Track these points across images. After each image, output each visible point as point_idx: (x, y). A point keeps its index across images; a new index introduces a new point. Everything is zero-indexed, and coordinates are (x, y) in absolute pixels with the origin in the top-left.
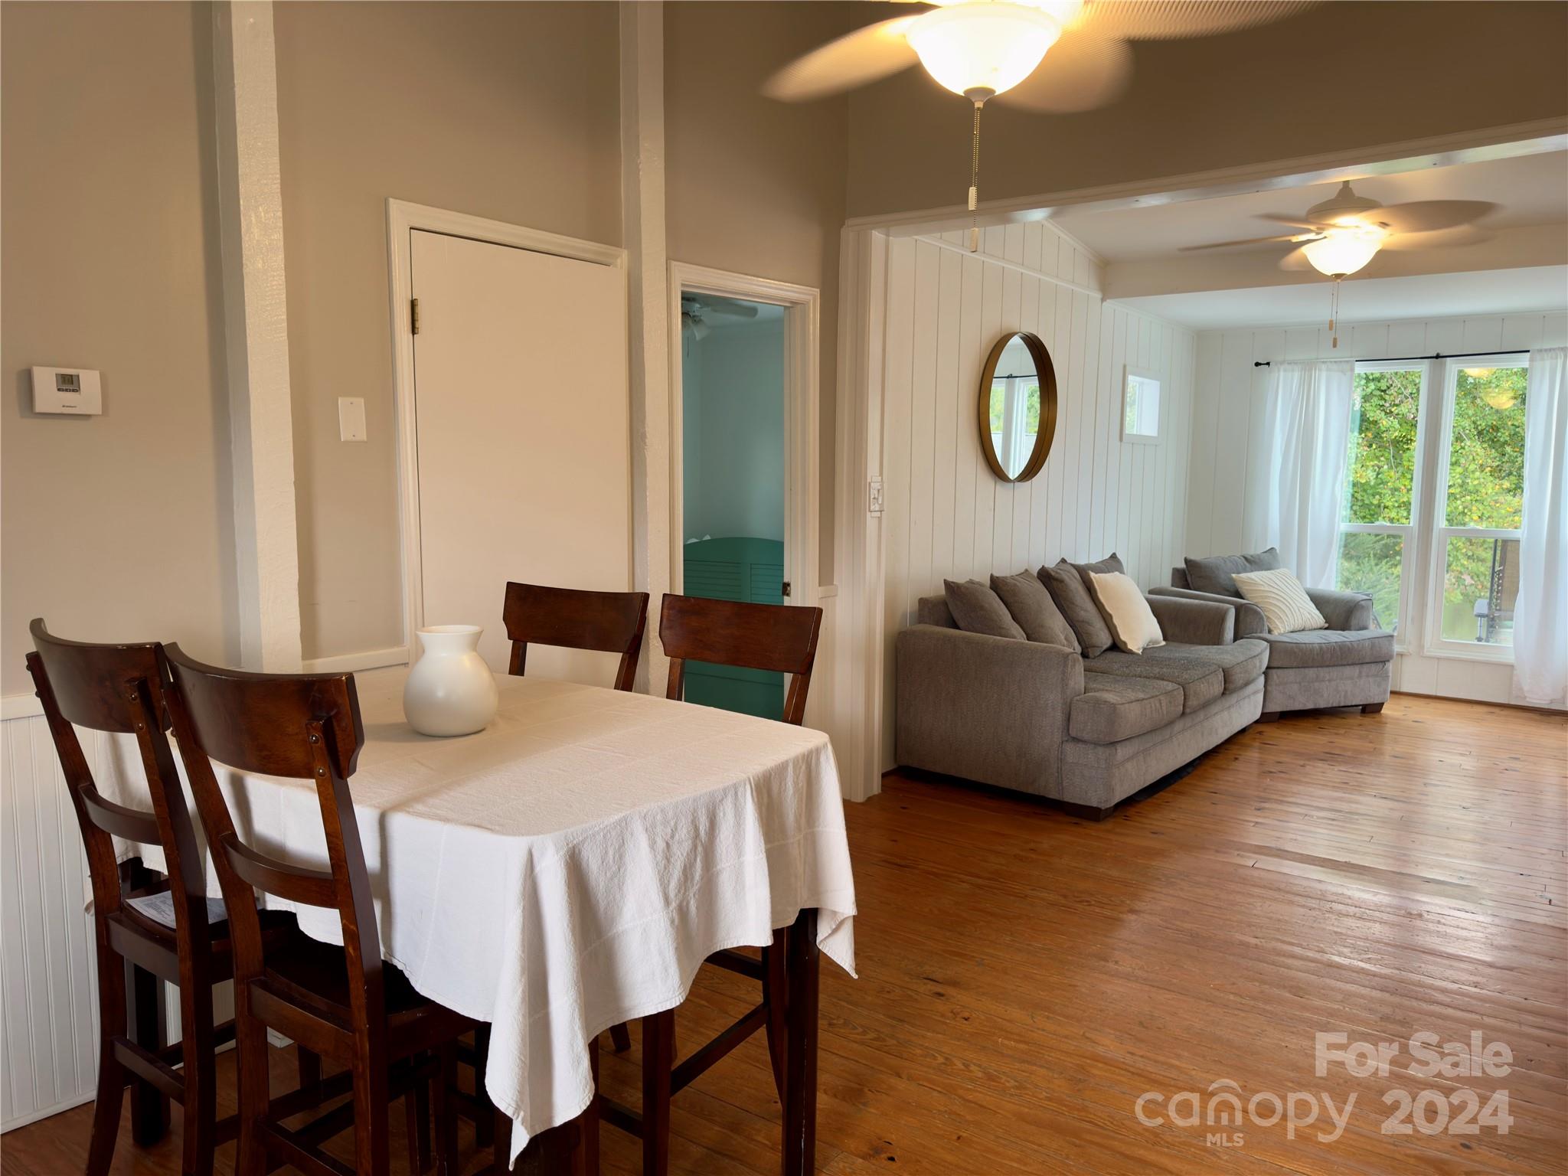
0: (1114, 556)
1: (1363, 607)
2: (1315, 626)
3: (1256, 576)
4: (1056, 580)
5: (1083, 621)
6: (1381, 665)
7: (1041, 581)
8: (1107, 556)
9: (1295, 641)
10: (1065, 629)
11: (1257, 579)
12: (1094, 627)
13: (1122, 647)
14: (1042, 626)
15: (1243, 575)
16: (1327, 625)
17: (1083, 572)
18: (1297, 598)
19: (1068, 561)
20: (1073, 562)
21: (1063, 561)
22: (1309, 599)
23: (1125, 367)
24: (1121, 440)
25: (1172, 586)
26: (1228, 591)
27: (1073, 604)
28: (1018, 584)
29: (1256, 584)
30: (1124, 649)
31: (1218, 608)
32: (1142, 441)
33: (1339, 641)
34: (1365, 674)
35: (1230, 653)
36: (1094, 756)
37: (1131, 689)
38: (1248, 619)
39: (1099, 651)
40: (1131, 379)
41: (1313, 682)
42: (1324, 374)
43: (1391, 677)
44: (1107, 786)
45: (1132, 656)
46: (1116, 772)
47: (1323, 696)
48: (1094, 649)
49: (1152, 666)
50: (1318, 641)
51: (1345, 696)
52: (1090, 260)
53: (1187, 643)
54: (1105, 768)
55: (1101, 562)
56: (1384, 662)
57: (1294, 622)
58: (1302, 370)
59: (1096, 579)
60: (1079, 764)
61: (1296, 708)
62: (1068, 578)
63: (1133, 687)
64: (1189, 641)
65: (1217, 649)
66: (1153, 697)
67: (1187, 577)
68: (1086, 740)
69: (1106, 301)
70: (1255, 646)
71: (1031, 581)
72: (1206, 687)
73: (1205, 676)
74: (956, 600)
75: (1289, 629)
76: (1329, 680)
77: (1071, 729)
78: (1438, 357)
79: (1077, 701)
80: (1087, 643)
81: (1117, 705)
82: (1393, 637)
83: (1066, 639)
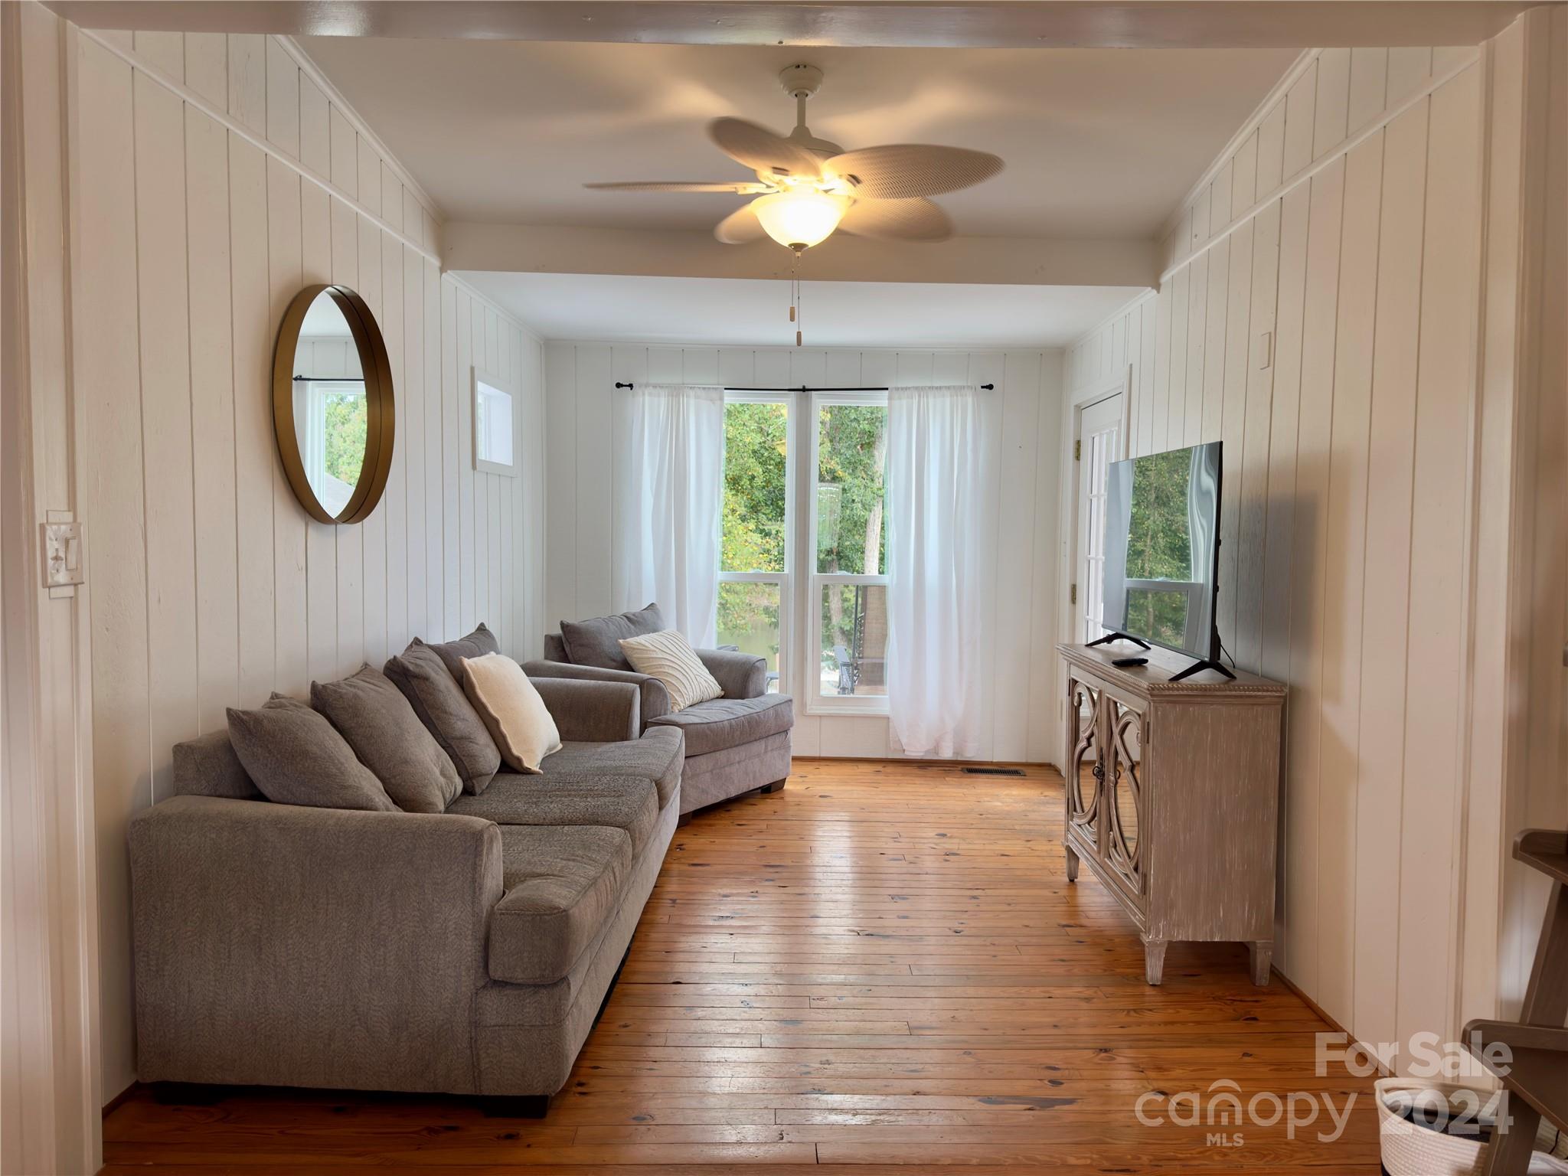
0: (482, 628)
1: (758, 669)
2: (712, 696)
3: (644, 639)
4: (416, 676)
5: (462, 738)
6: (784, 734)
7: (392, 680)
8: (473, 629)
9: (705, 721)
10: (438, 756)
11: (647, 644)
12: (477, 744)
13: (515, 765)
14: (406, 762)
15: (632, 640)
16: (722, 693)
17: (449, 657)
18: (692, 664)
19: (424, 642)
20: (432, 643)
21: (417, 642)
22: (701, 663)
23: (472, 369)
24: (474, 467)
25: (546, 658)
26: (614, 661)
27: (446, 713)
28: (360, 693)
29: (648, 650)
30: (519, 768)
31: (621, 690)
32: (496, 471)
33: (745, 713)
34: (769, 748)
35: (638, 751)
36: (536, 1007)
37: (574, 860)
38: (651, 698)
39: (486, 782)
40: (481, 387)
41: (724, 767)
42: (692, 402)
43: (792, 744)
44: (558, 1054)
45: (530, 777)
46: (569, 1024)
47: (733, 782)
48: (480, 778)
49: (569, 795)
50: (726, 717)
51: (754, 778)
52: (423, 208)
53: (587, 741)
54: (554, 1024)
55: (469, 637)
56: (786, 732)
57: (691, 694)
58: (668, 396)
59: (468, 668)
60: (508, 1026)
61: (710, 803)
62: (428, 669)
63: (573, 855)
64: (591, 738)
65: (626, 747)
66: (606, 868)
67: (565, 646)
68: (513, 981)
69: (446, 272)
70: (673, 737)
71: (375, 682)
72: (648, 819)
73: (644, 801)
74: (254, 745)
75: (688, 703)
76: (739, 762)
77: (491, 967)
78: (804, 390)
79: (500, 914)
80: (470, 771)
81: (568, 910)
82: (791, 701)
83: (443, 774)
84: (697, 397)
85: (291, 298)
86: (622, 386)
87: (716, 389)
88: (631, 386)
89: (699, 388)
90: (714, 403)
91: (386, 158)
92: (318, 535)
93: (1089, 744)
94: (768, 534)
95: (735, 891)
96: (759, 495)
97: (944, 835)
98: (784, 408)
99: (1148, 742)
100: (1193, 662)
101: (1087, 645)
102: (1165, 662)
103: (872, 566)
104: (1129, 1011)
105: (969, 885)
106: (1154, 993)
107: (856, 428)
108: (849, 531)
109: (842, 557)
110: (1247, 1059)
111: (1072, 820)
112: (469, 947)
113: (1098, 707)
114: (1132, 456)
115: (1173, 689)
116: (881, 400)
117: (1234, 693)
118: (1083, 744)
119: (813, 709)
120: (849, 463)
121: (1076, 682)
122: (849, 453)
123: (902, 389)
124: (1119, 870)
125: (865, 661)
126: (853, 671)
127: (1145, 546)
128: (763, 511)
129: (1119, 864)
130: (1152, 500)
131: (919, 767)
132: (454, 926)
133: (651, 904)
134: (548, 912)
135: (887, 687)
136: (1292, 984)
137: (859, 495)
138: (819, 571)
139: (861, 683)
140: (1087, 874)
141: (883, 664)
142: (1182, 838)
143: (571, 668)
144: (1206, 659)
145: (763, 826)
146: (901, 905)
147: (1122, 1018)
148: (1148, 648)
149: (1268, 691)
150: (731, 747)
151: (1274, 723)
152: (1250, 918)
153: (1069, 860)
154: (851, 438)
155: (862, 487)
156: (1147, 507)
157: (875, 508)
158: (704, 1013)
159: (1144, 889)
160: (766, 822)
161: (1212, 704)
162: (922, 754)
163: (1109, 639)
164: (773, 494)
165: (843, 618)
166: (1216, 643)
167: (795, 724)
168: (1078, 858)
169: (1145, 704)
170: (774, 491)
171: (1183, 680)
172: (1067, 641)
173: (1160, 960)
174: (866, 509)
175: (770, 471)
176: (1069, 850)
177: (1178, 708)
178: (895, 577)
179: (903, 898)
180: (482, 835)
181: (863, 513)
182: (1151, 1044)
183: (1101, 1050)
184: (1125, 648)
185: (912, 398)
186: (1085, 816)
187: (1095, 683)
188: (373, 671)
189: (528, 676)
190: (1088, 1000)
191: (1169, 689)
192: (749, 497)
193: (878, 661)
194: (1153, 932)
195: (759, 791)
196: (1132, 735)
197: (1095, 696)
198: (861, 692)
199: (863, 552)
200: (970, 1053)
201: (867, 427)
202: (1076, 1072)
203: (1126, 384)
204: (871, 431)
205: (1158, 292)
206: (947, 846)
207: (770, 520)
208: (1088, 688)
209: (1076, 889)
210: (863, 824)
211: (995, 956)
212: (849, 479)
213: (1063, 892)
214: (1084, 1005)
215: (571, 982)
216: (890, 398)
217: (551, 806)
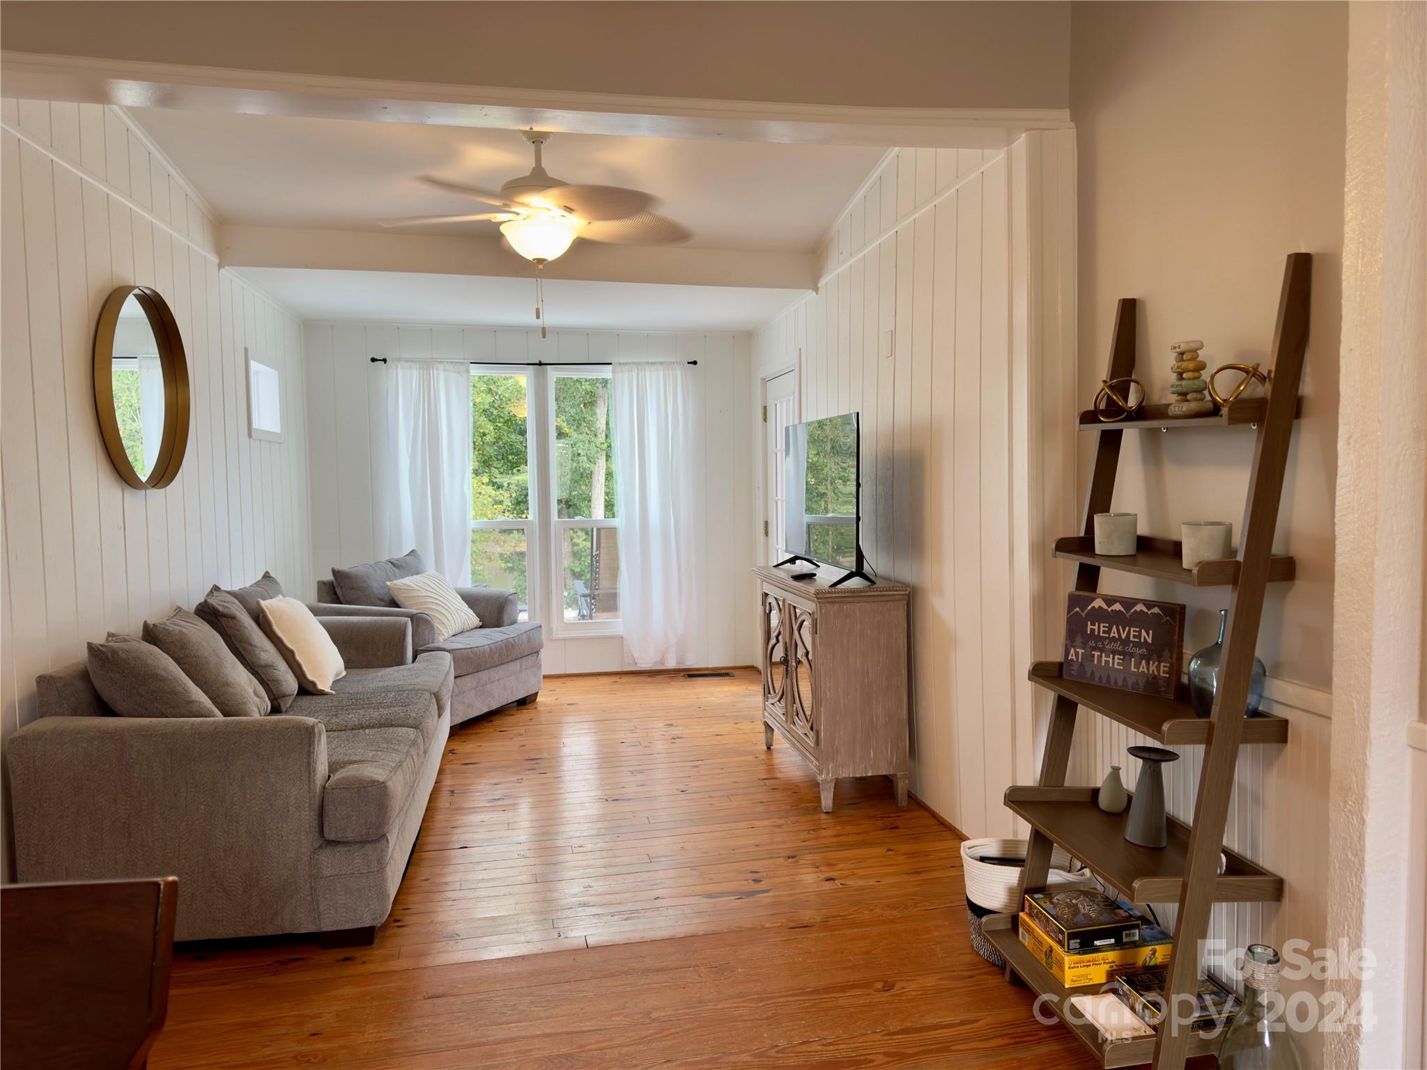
0: (267, 576)
1: (511, 601)
2: (472, 627)
3: (409, 581)
4: (224, 616)
5: (266, 666)
6: (535, 655)
7: (205, 620)
8: (259, 577)
9: (469, 646)
10: (250, 680)
11: (412, 585)
12: (279, 671)
13: (310, 688)
14: (227, 684)
15: (399, 582)
16: (481, 624)
17: (246, 600)
18: (453, 600)
19: (222, 589)
20: (227, 589)
21: (216, 588)
22: (461, 599)
23: (246, 350)
24: (250, 435)
25: (319, 601)
26: (382, 600)
27: (252, 646)
28: (184, 630)
29: (413, 590)
30: (315, 692)
31: (395, 623)
32: (269, 438)
33: (502, 638)
34: (524, 667)
35: (413, 672)
36: (363, 858)
37: (380, 751)
38: (420, 630)
39: (290, 701)
40: (254, 366)
41: (486, 685)
42: (442, 375)
43: (542, 663)
44: (382, 894)
45: (325, 697)
46: (389, 870)
47: (494, 697)
48: (283, 699)
49: (363, 708)
50: (486, 642)
51: (512, 692)
52: (203, 213)
53: (367, 668)
54: (378, 871)
55: (257, 584)
56: (537, 652)
57: (453, 625)
58: (420, 369)
59: (265, 608)
60: (341, 875)
61: (475, 716)
62: (233, 609)
63: (379, 747)
64: (369, 665)
65: (404, 670)
66: (407, 755)
67: (336, 589)
68: (346, 840)
69: (224, 268)
70: (443, 660)
71: (192, 622)
72: (431, 721)
73: (427, 708)
74: (112, 671)
75: (451, 633)
76: (498, 680)
77: (326, 830)
78: (540, 364)
79: (332, 789)
80: (275, 693)
81: (386, 782)
82: (540, 626)
83: (256, 693)
84: (445, 370)
85: (105, 298)
86: (377, 360)
87: (462, 363)
88: (385, 360)
89: (447, 362)
90: (461, 375)
91: (173, 172)
92: (134, 499)
93: (778, 641)
94: (500, 487)
95: (503, 780)
96: (490, 450)
97: (671, 725)
98: (523, 379)
99: (816, 633)
100: (845, 573)
101: (774, 566)
102: (827, 574)
103: (598, 512)
104: (809, 830)
105: (692, 758)
106: (827, 817)
107: (578, 388)
108: (576, 481)
109: (570, 506)
110: (890, 853)
111: (767, 701)
112: (307, 817)
113: (783, 611)
114: (804, 421)
115: (832, 593)
116: (606, 373)
117: (873, 593)
118: (773, 641)
119: (559, 633)
120: (574, 420)
121: (768, 594)
122: (573, 411)
123: (623, 364)
124: (800, 732)
125: (601, 591)
126: (591, 601)
127: (827, 489)
128: (494, 465)
129: (801, 727)
130: (829, 450)
131: (649, 676)
132: (294, 801)
133: (433, 796)
134: (370, 785)
135: (620, 613)
136: (923, 803)
137: (583, 449)
138: (559, 517)
139: (598, 610)
140: (781, 742)
141: (616, 593)
142: (842, 701)
143: (345, 609)
144: (854, 570)
145: (522, 730)
146: (640, 777)
147: (805, 835)
148: (818, 566)
149: (896, 591)
150: (492, 667)
151: (902, 614)
152: (892, 757)
153: (766, 732)
154: (574, 396)
155: (587, 442)
156: (825, 457)
157: (600, 460)
158: (488, 865)
159: (817, 743)
160: (525, 727)
161: (859, 603)
162: (650, 665)
163: (792, 561)
164: (503, 449)
165: (573, 561)
166: (860, 557)
167: (544, 646)
168: (773, 730)
169: (814, 605)
170: (504, 447)
171: (839, 586)
172: (762, 565)
173: (830, 793)
174: (591, 462)
175: (500, 428)
176: (767, 726)
177: (836, 606)
178: (624, 519)
179: (641, 772)
180: (314, 729)
181: (588, 466)
182: (824, 850)
183: (789, 857)
184: (802, 567)
185: (632, 371)
186: (777, 696)
187: (780, 594)
188: (186, 613)
189: (315, 616)
190: (779, 826)
191: (829, 593)
192: (481, 452)
193: (611, 591)
194: (825, 772)
195: (515, 704)
196: (806, 633)
197: (781, 603)
198: (601, 618)
199: (590, 501)
200: (695, 869)
201: (589, 388)
202: (772, 873)
203: (797, 366)
204: (593, 391)
205: (817, 293)
206: (674, 732)
207: (502, 473)
208: (776, 598)
209: (772, 754)
210: (603, 723)
211: (711, 804)
212: (575, 435)
213: (764, 757)
214: (777, 830)
215: (389, 838)
216: (614, 372)
217: (350, 716)
